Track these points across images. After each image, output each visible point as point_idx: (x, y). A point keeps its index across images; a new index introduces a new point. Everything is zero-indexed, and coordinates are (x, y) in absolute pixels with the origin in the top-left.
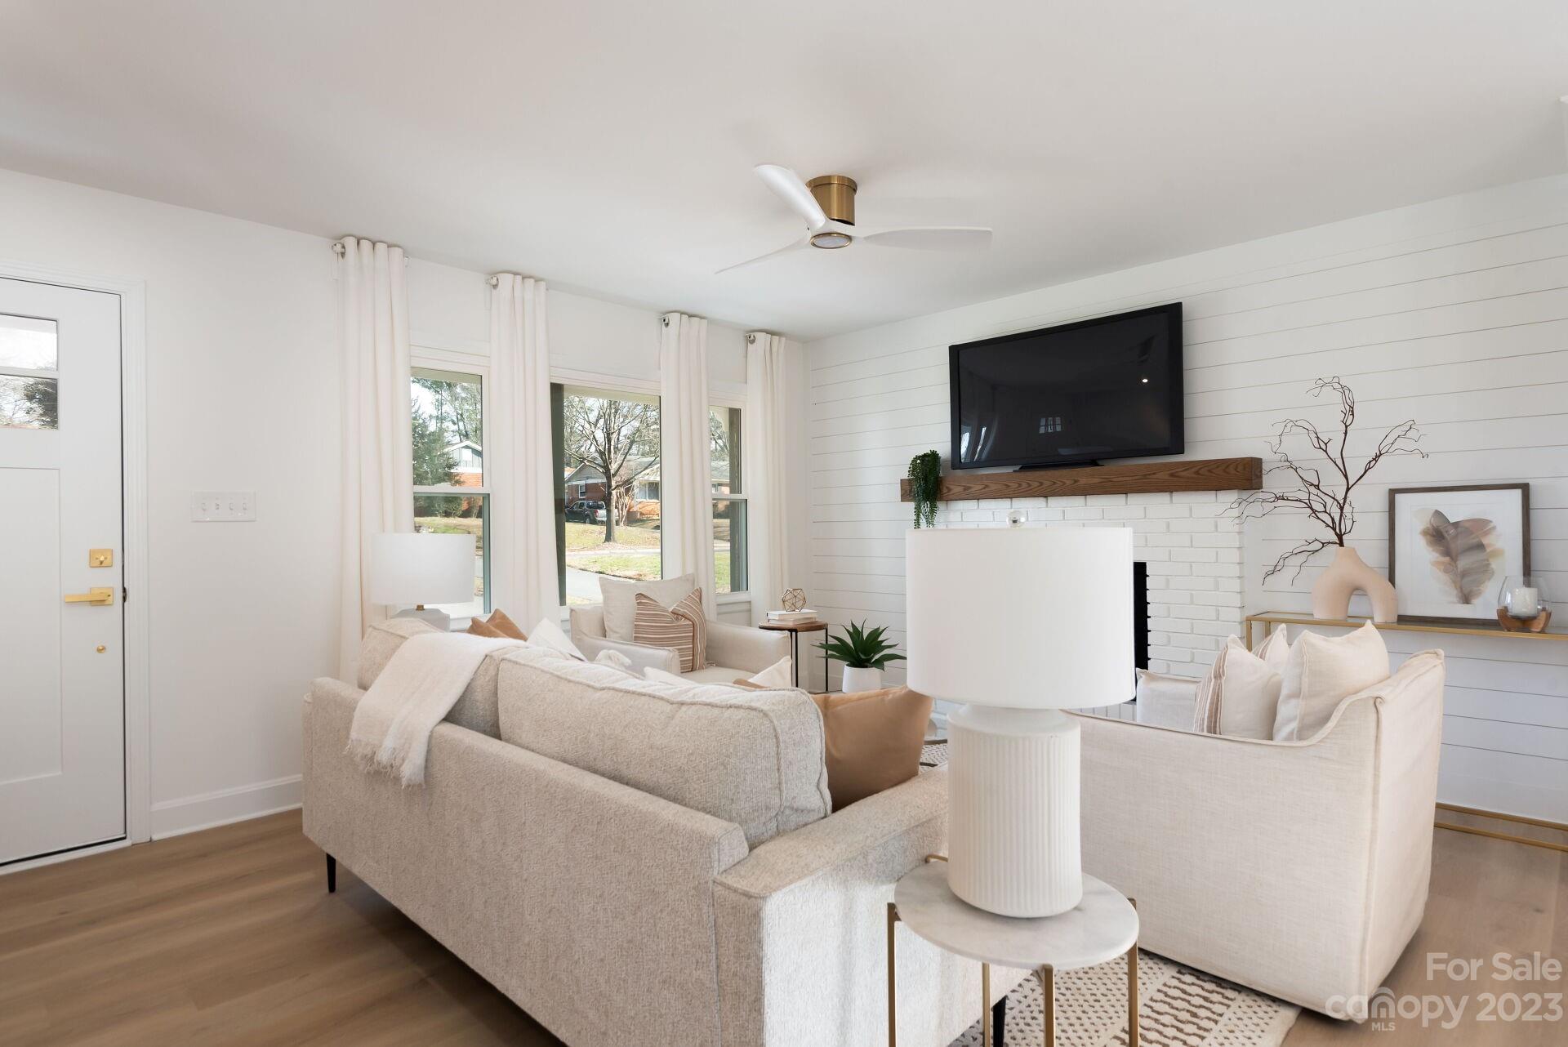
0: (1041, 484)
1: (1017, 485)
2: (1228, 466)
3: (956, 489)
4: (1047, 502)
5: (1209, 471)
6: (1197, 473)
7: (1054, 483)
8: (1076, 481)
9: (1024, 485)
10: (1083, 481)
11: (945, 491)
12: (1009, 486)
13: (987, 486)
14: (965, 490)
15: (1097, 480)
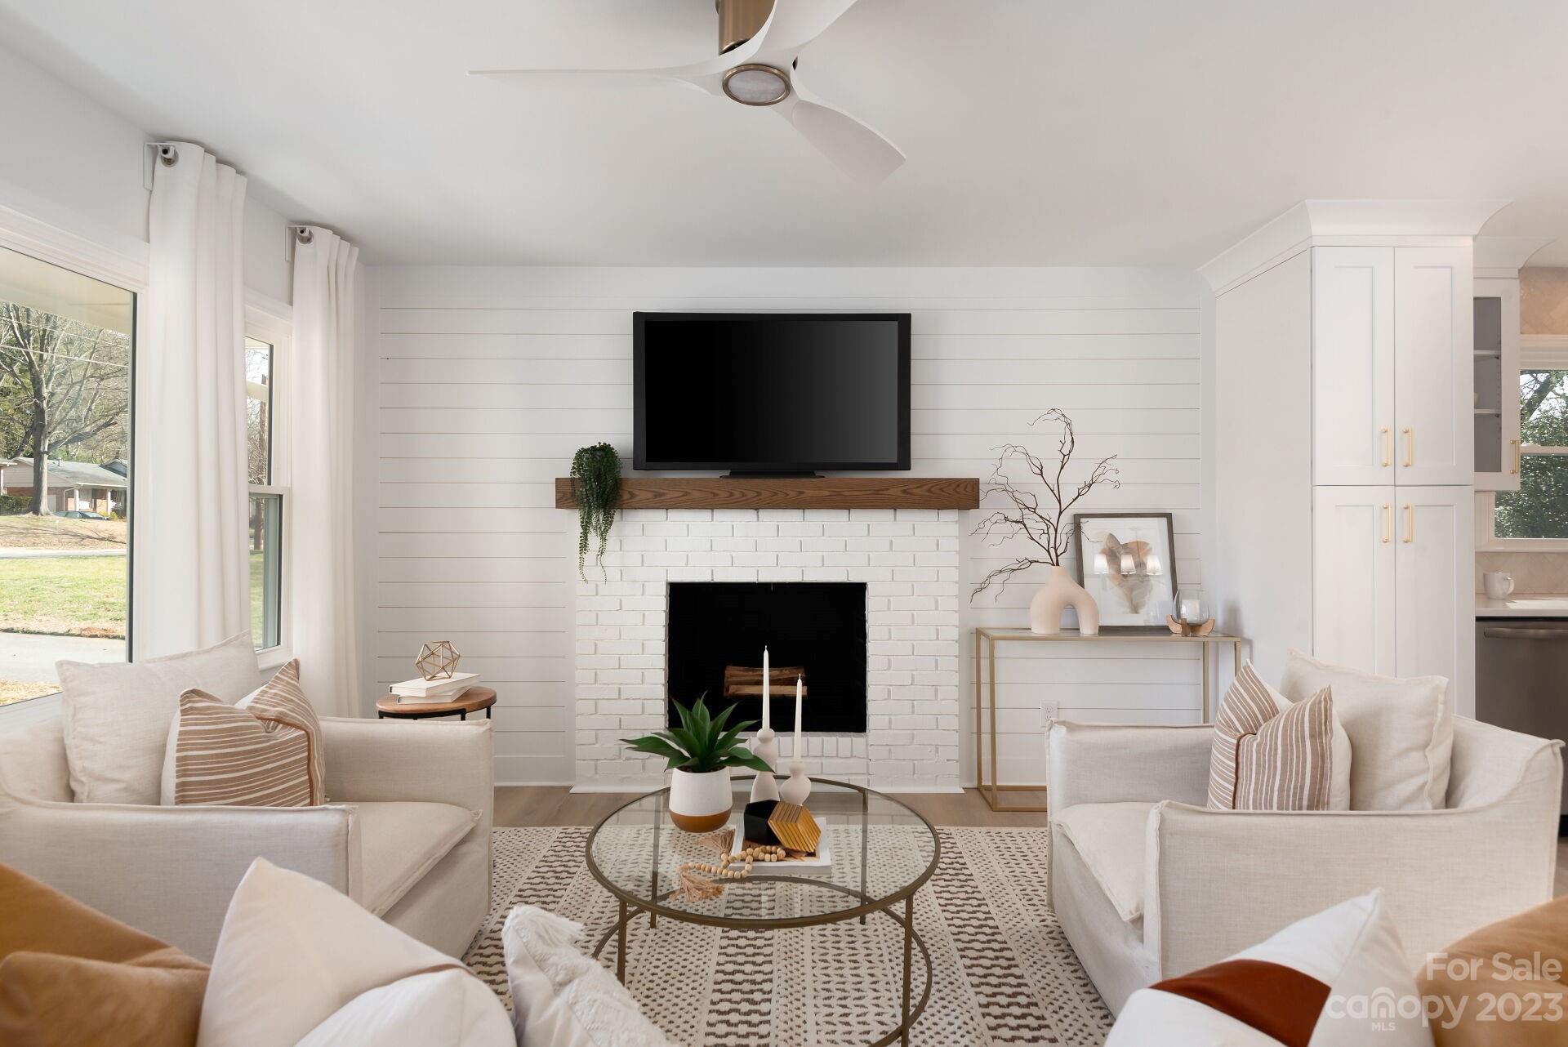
0: (759, 494)
1: (728, 494)
2: (958, 486)
3: (642, 495)
4: (758, 516)
5: (941, 489)
6: (929, 491)
7: (775, 494)
8: (801, 493)
9: (737, 494)
10: (809, 493)
11: (626, 496)
12: (717, 495)
13: (686, 494)
14: (655, 496)
15: (825, 493)
